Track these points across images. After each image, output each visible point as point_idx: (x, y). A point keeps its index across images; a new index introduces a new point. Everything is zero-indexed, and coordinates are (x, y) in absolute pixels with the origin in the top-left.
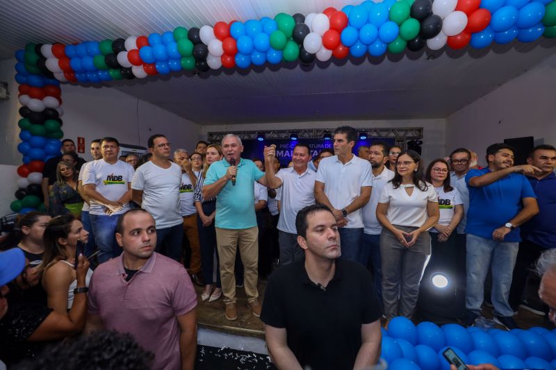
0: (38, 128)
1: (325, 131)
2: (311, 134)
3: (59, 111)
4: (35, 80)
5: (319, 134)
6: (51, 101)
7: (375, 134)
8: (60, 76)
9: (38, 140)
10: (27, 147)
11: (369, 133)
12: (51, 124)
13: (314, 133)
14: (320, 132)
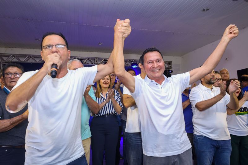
13: (97, 61)
14: (102, 60)
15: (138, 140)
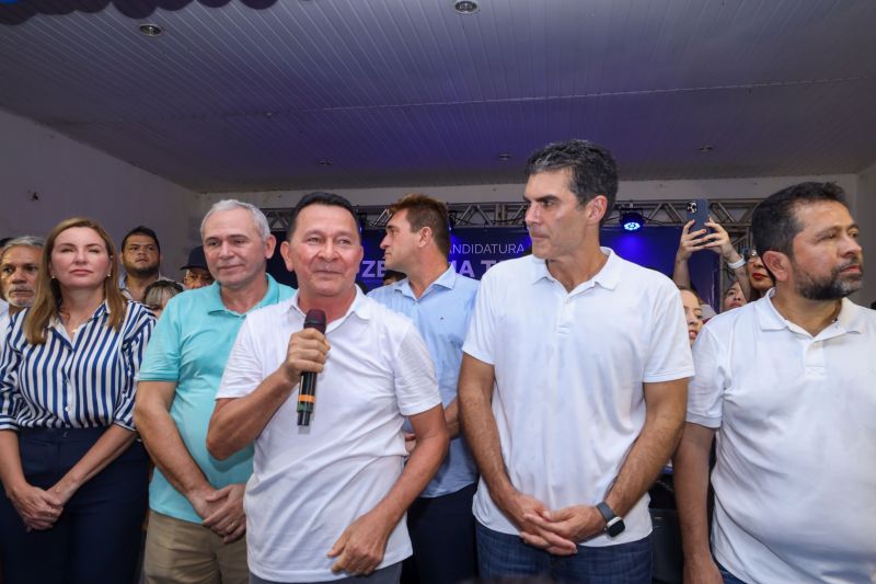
2: (491, 217)
5: (511, 216)
7: (663, 218)
11: (646, 214)
13: (500, 215)
14: (516, 211)
15: (510, 570)
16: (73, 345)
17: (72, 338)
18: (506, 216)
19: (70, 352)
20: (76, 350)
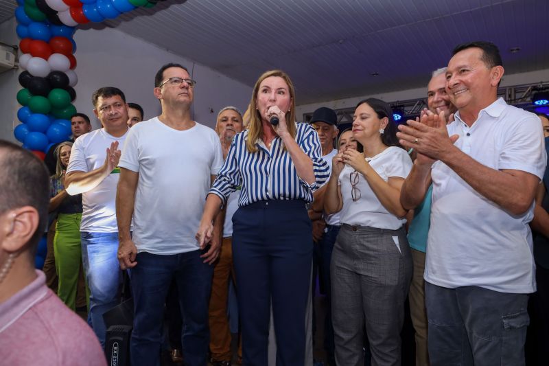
0: (39, 101)
1: (534, 88)
3: (70, 75)
4: (38, 30)
6: (58, 61)
8: (66, 17)
9: (38, 119)
10: (25, 130)
12: (58, 95)
14: (525, 91)
16: (271, 153)
17: (269, 148)
18: (515, 96)
19: (269, 159)
20: (272, 157)
